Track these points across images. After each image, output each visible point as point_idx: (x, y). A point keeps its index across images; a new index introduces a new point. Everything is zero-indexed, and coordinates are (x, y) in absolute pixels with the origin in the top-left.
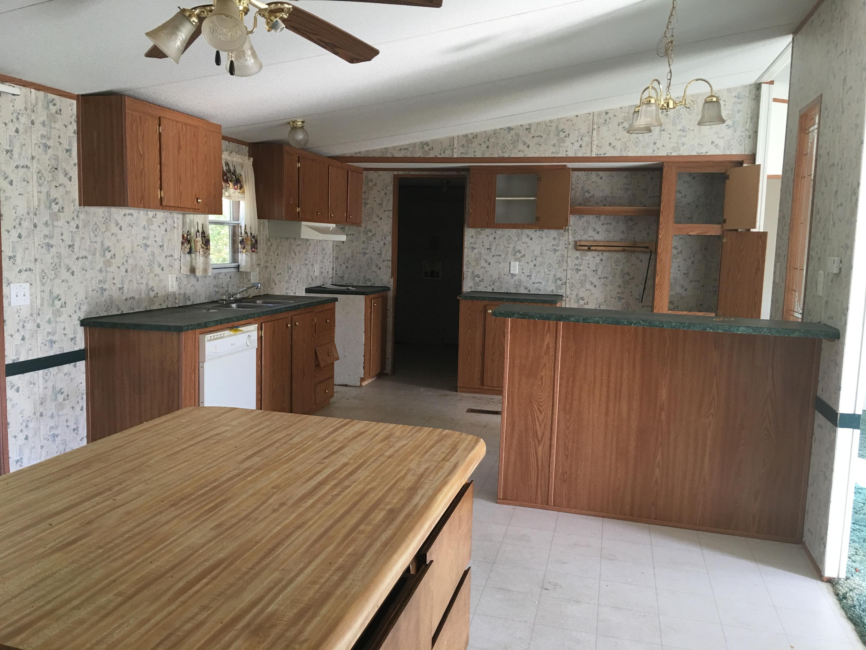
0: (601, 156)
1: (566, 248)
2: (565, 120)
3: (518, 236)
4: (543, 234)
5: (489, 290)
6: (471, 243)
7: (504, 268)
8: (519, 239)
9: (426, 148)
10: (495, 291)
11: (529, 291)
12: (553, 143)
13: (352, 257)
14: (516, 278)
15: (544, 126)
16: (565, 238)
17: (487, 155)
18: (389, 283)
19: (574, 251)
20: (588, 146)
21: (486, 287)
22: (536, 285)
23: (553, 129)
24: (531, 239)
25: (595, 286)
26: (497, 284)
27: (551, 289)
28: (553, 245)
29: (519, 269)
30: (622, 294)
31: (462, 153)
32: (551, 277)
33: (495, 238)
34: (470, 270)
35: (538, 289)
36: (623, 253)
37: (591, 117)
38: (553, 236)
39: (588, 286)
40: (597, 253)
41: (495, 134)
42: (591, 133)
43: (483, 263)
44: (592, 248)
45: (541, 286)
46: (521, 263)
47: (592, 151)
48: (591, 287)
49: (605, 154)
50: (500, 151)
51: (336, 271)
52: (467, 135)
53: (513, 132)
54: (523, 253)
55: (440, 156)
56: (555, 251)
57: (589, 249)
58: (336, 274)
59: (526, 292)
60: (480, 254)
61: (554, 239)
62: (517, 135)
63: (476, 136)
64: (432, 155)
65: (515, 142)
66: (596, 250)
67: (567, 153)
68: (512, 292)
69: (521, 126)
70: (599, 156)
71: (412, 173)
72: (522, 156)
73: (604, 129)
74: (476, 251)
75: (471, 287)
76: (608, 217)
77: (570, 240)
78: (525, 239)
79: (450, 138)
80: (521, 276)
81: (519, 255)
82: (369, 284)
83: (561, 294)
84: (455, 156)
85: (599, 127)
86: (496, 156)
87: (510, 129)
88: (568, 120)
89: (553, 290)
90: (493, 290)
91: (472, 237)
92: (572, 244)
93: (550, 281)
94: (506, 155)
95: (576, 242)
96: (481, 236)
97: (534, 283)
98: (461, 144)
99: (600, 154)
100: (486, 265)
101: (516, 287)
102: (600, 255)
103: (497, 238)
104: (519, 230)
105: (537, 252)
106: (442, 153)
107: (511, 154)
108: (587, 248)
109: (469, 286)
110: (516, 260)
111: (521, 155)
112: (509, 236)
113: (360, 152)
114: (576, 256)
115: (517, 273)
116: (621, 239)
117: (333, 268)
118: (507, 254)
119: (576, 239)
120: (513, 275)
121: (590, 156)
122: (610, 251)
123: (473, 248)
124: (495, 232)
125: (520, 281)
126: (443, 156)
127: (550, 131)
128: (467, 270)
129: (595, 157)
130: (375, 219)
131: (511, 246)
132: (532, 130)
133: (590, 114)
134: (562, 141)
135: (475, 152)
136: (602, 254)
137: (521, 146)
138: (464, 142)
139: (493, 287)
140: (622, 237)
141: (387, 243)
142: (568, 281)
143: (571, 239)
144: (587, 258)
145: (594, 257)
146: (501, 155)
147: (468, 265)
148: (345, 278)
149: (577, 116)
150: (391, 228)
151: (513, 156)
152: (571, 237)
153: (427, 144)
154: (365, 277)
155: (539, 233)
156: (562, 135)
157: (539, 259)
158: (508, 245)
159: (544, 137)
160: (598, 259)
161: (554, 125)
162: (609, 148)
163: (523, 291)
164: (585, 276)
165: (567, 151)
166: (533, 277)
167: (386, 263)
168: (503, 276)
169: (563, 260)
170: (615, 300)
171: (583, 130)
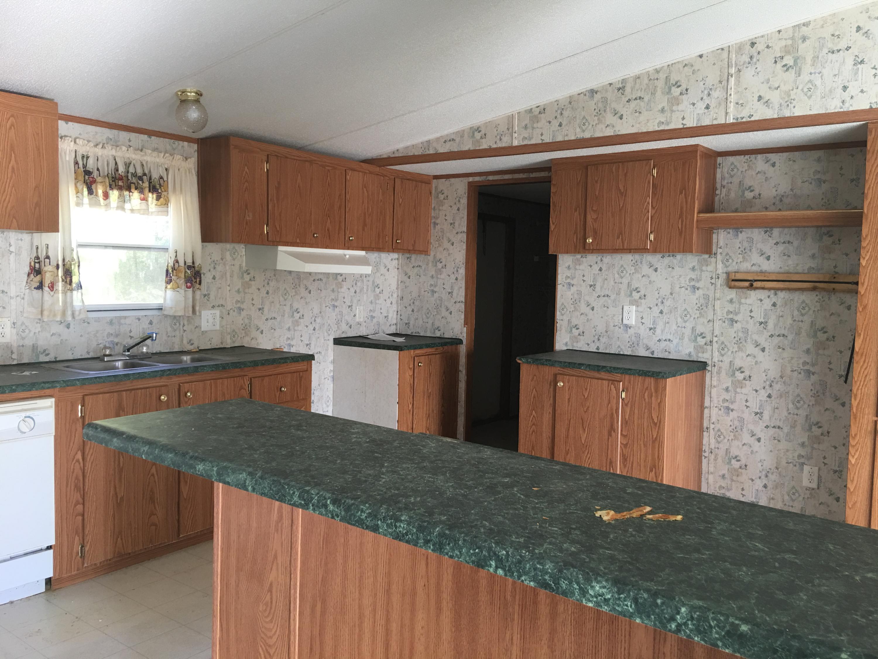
0: (744, 120)
1: (712, 284)
2: (681, 66)
3: (635, 264)
4: (675, 261)
5: (593, 348)
6: (567, 277)
7: (614, 315)
8: (636, 271)
9: (478, 136)
10: (600, 351)
11: (653, 353)
12: (660, 107)
13: (419, 296)
14: (631, 331)
15: (646, 81)
16: (710, 268)
17: (560, 138)
18: (461, 333)
19: (727, 290)
20: (720, 104)
21: (588, 344)
22: (663, 344)
23: (660, 84)
24: (656, 270)
25: (763, 350)
26: (603, 340)
27: (687, 352)
28: (692, 280)
29: (637, 317)
30: (813, 365)
31: (525, 138)
32: (688, 332)
33: (601, 270)
34: (566, 318)
35: (666, 351)
36: (814, 294)
37: (725, 55)
38: (691, 266)
39: (750, 349)
40: (766, 293)
41: (570, 103)
42: (724, 83)
43: (583, 308)
44: (755, 284)
45: (672, 346)
46: (640, 309)
47: (727, 113)
48: (756, 351)
49: (751, 116)
50: (578, 130)
51: (401, 315)
52: (532, 109)
53: (597, 97)
54: (642, 293)
55: (495, 146)
56: (695, 288)
57: (751, 285)
58: (401, 319)
59: (647, 354)
60: (580, 293)
61: (693, 269)
62: (605, 100)
63: (544, 109)
64: (484, 146)
65: (599, 113)
66: (763, 288)
67: (684, 122)
68: (626, 353)
69: (611, 84)
70: (740, 120)
71: (491, 178)
72: (612, 134)
73: (748, 73)
74: (574, 289)
75: (566, 344)
76: (786, 230)
77: (720, 271)
78: (645, 269)
79: (509, 116)
80: (639, 328)
81: (636, 295)
82: (438, 334)
84: (516, 143)
85: (739, 71)
86: (573, 138)
87: (593, 92)
88: (686, 65)
89: (690, 353)
90: (598, 348)
91: (569, 268)
92: (723, 276)
93: (686, 339)
94: (587, 135)
95: (728, 274)
96: (581, 267)
97: (659, 341)
98: (524, 124)
99: (742, 118)
100: (588, 310)
101: (632, 346)
102: (772, 296)
103: (604, 269)
104: (637, 256)
105: (665, 290)
106: (498, 142)
107: (594, 131)
108: (747, 284)
109: (565, 341)
110: (631, 303)
111: (609, 132)
112: (622, 266)
114: (729, 298)
115: (634, 323)
116: (811, 268)
117: (397, 312)
118: (618, 294)
119: (730, 269)
120: (627, 327)
121: (723, 122)
122: (789, 289)
123: (570, 285)
124: (602, 260)
125: (638, 336)
126: (500, 145)
127: (656, 87)
128: (561, 318)
129: (733, 124)
130: (446, 245)
131: (625, 281)
132: (628, 89)
133: (722, 49)
134: (675, 101)
135: (542, 135)
136: (776, 294)
137: (610, 119)
138: (527, 121)
139: (598, 344)
140: (813, 266)
141: (459, 278)
142: (715, 339)
143: (721, 269)
144: (748, 301)
145: (761, 300)
146: (580, 135)
147: (563, 309)
148: (411, 326)
149: (701, 56)
150: (465, 256)
151: (598, 134)
152: (720, 266)
153: (478, 130)
154: (433, 324)
155: (667, 260)
156: (676, 91)
157: (668, 303)
158: (620, 280)
159: (646, 99)
160: (767, 304)
161: (662, 76)
162: (759, 106)
163: (642, 352)
164: (746, 331)
165: (683, 118)
166: (658, 331)
167: (458, 305)
168: (611, 328)
169: (707, 303)
170: (800, 375)
171: (712, 79)
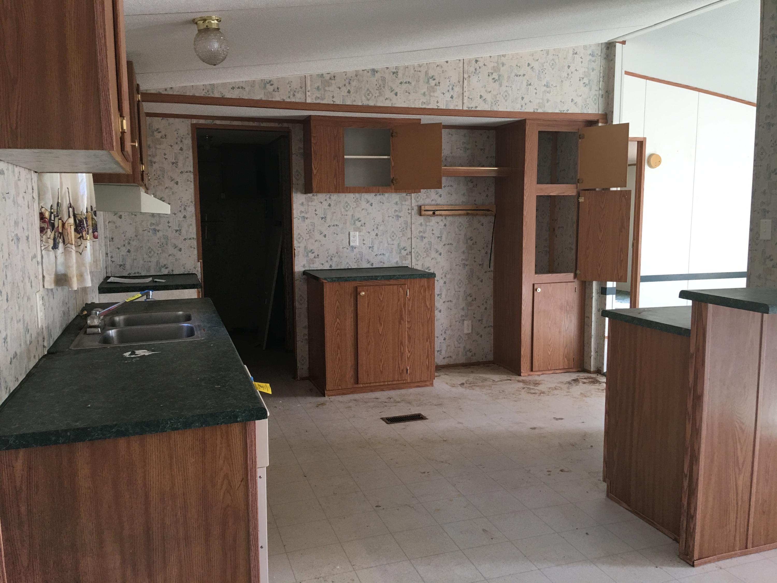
0: (473, 109)
1: (409, 213)
2: (435, 66)
3: (356, 201)
4: (384, 198)
5: (327, 267)
6: (302, 212)
7: (343, 240)
8: (358, 206)
9: (270, 88)
10: (333, 268)
11: (372, 264)
12: (423, 91)
13: (136, 236)
14: (356, 251)
15: (412, 71)
16: (408, 202)
17: (349, 103)
18: (195, 268)
19: (418, 217)
20: (459, 97)
21: (323, 264)
22: (379, 258)
23: (422, 75)
24: (371, 205)
25: (440, 254)
26: (335, 259)
27: (395, 261)
28: (396, 211)
29: (360, 239)
30: (467, 260)
31: (317, 98)
32: (395, 247)
33: (330, 205)
34: (302, 245)
35: (381, 262)
36: (465, 217)
37: (461, 65)
38: (395, 201)
39: (433, 254)
40: (440, 218)
41: (356, 76)
42: (461, 83)
43: (317, 236)
44: (437, 213)
45: (385, 259)
46: (361, 234)
47: (463, 103)
48: (437, 255)
49: (476, 107)
50: (364, 98)
51: (112, 257)
52: (322, 75)
53: (378, 75)
54: (363, 222)
55: (288, 100)
56: (398, 217)
57: (434, 213)
58: (113, 262)
59: (369, 266)
60: (313, 224)
61: (396, 203)
62: (383, 79)
63: (334, 77)
64: (277, 99)
65: (380, 88)
66: (441, 215)
67: (438, 105)
68: (353, 267)
69: (387, 68)
70: (470, 109)
71: (218, 122)
72: (390, 105)
73: (474, 79)
74: (307, 221)
75: (304, 266)
76: (449, 178)
77: (413, 205)
78: (364, 204)
79: (301, 78)
80: (362, 248)
81: (358, 224)
82: (165, 272)
83: (406, 265)
84: (309, 101)
85: (469, 77)
86: (360, 104)
87: (374, 71)
88: (438, 66)
89: (397, 262)
90: (331, 266)
91: (302, 204)
92: (416, 208)
93: (394, 252)
94: (371, 103)
95: (420, 208)
96: (314, 203)
97: (376, 255)
98: (316, 85)
99: (472, 108)
100: (321, 237)
101: (357, 261)
102: (444, 220)
103: (332, 204)
104: (357, 195)
105: (379, 219)
106: (291, 96)
107: (377, 101)
108: (431, 213)
109: (302, 264)
110: (355, 230)
111: (388, 104)
112: (346, 202)
113: (171, 88)
114: (419, 223)
115: (358, 245)
116: (463, 202)
117: (107, 254)
118: (345, 223)
119: (420, 203)
120: (353, 248)
121: (461, 108)
122: (452, 215)
123: (304, 218)
124: (330, 198)
125: (361, 253)
126: (293, 100)
127: (419, 77)
128: (299, 245)
129: (466, 111)
130: (168, 183)
131: (350, 213)
132: (400, 75)
133: (460, 60)
134: (432, 89)
135: (333, 97)
136: (446, 218)
137: (388, 94)
138: (319, 84)
139: (330, 263)
140: (464, 200)
141: (188, 216)
142: (413, 250)
143: (414, 204)
144: (431, 224)
145: (438, 223)
146: (366, 103)
147: (299, 238)
148: (128, 266)
149: (447, 62)
150: (193, 194)
151: (379, 104)
152: (413, 201)
153: (270, 83)
154: (158, 263)
155: (379, 197)
156: (432, 83)
157: (381, 228)
158: (346, 213)
159: (413, 84)
160: (442, 224)
161: (423, 70)
162: (481, 101)
163: (365, 265)
164: (430, 243)
165: (437, 102)
166: (375, 248)
167: (188, 242)
168: (341, 249)
169: (406, 227)
170: (460, 267)
171: (454, 79)
